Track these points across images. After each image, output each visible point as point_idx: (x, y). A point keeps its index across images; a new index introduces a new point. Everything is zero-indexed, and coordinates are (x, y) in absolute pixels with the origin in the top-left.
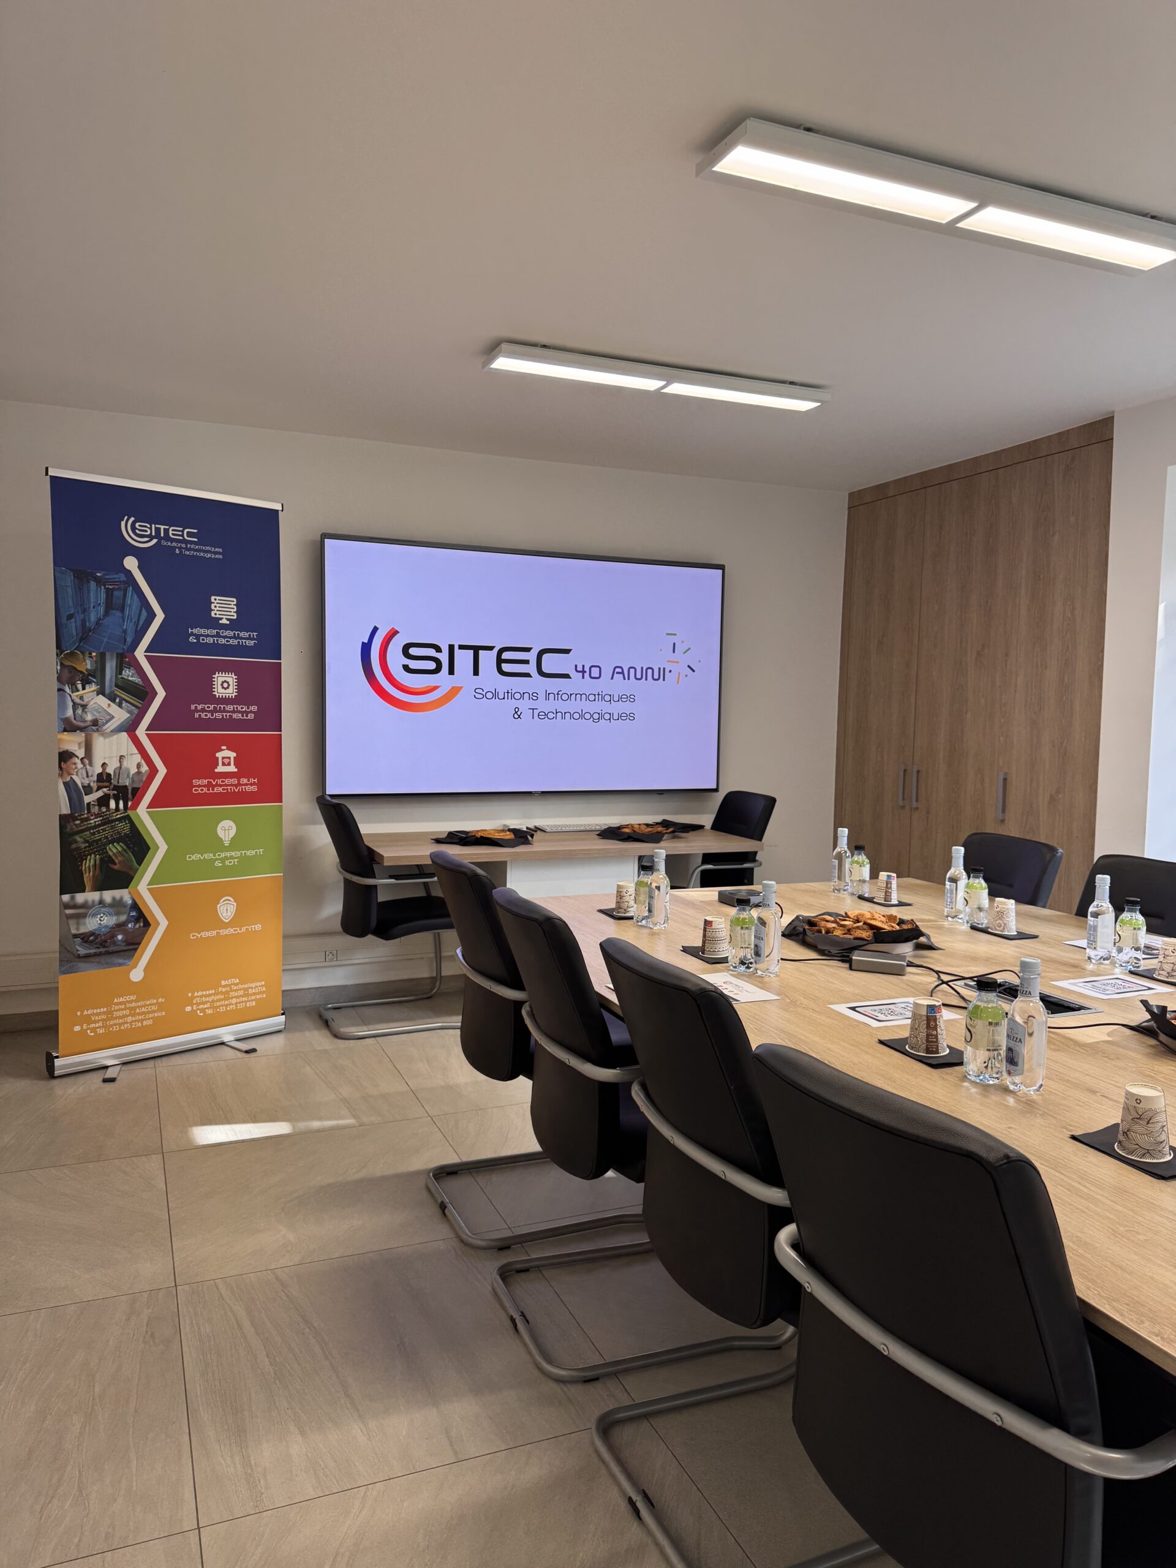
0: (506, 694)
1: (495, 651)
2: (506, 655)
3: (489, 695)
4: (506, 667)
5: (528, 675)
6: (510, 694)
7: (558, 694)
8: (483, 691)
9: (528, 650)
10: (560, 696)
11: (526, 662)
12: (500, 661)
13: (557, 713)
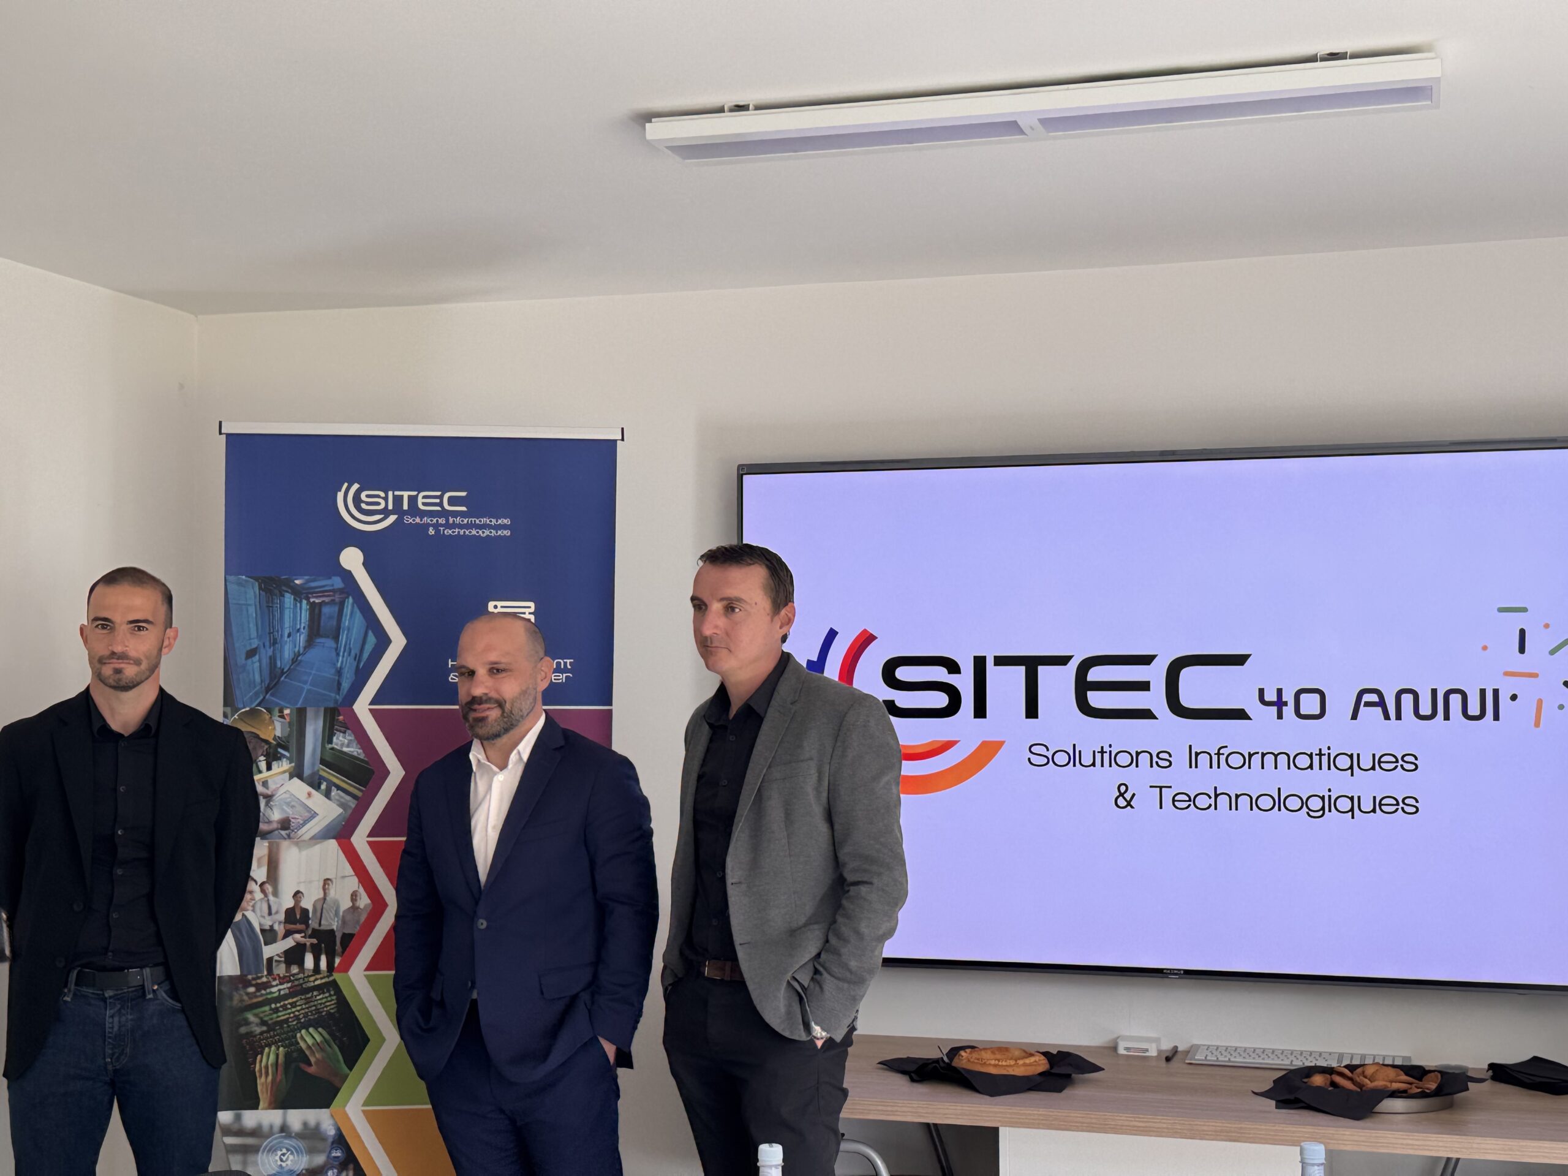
0: (1098, 756)
1: (1073, 665)
2: (1096, 674)
3: (1061, 758)
4: (1096, 699)
5: (1146, 714)
6: (1106, 756)
7: (1218, 754)
8: (1048, 750)
9: (1146, 660)
10: (1223, 758)
11: (1144, 686)
12: (1083, 686)
13: (1216, 796)
